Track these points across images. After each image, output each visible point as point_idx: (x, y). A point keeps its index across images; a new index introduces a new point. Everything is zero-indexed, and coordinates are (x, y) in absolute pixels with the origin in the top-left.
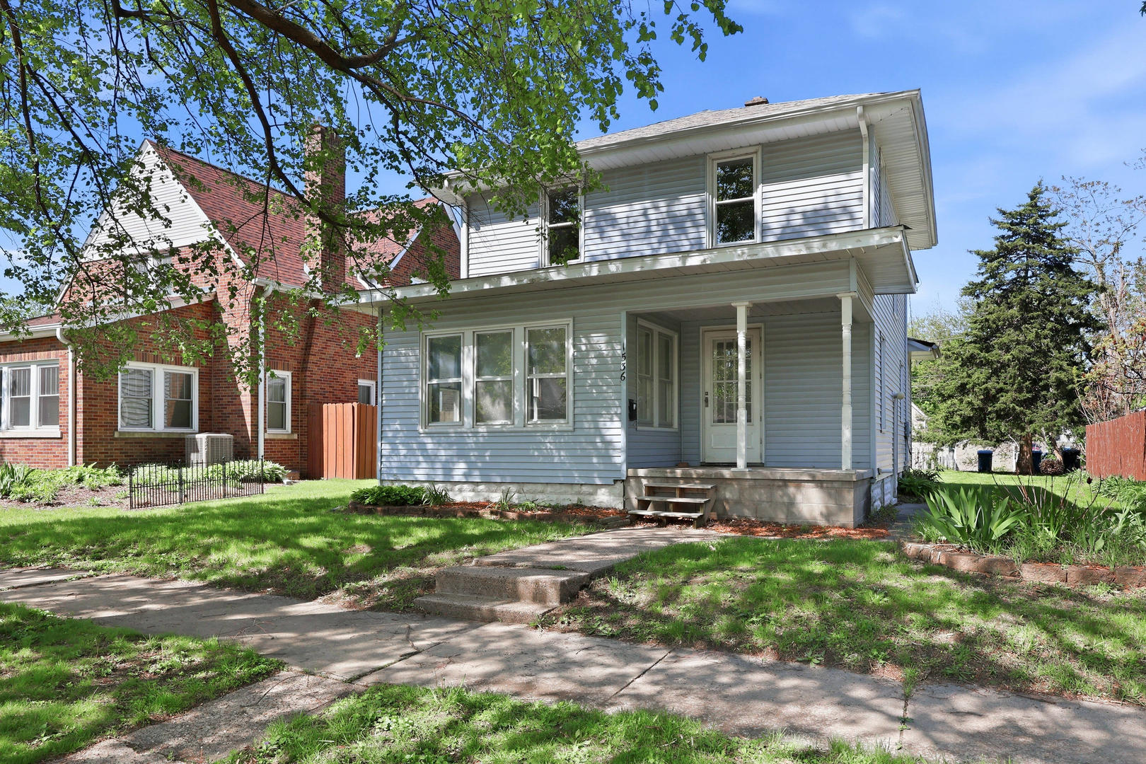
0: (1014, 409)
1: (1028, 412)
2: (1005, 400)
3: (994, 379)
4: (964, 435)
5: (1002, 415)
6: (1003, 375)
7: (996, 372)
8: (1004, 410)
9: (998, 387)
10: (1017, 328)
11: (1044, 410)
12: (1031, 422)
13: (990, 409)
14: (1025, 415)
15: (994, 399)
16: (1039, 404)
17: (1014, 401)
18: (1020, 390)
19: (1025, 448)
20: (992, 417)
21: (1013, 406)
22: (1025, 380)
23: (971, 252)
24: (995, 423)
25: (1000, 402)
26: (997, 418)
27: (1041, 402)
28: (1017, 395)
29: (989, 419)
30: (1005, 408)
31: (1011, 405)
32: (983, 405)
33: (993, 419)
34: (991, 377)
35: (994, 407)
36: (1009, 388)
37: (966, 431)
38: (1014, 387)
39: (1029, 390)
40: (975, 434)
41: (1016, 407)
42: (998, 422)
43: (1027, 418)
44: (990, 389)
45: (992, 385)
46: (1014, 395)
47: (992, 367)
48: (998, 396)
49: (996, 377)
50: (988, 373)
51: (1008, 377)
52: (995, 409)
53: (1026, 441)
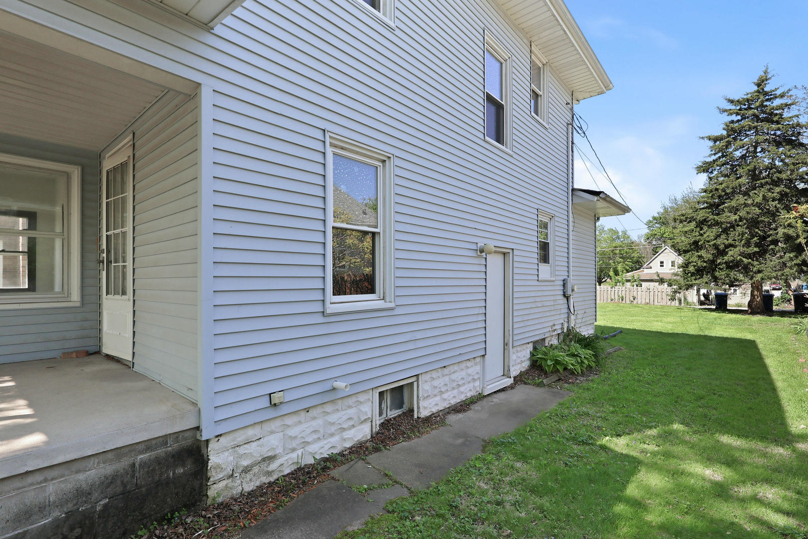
1: (756, 263)
2: (733, 254)
3: (723, 236)
5: (733, 266)
6: (732, 233)
7: (725, 231)
8: (732, 262)
9: (727, 243)
10: (746, 194)
11: (772, 261)
12: (759, 272)
13: (719, 261)
14: (753, 265)
15: (723, 253)
16: (768, 256)
17: (742, 253)
18: (747, 245)
19: (756, 293)
20: (721, 267)
21: (740, 259)
22: (753, 236)
23: (703, 138)
24: (725, 272)
25: (729, 255)
26: (726, 269)
27: (770, 255)
28: (745, 249)
29: (719, 269)
30: (734, 260)
31: (739, 258)
32: (714, 258)
33: (723, 269)
34: (720, 235)
35: (723, 259)
36: (737, 243)
37: (699, 278)
38: (743, 242)
39: (757, 245)
40: (707, 280)
41: (744, 259)
42: (727, 271)
43: (755, 269)
44: (719, 245)
45: (722, 241)
46: (742, 249)
47: (721, 227)
48: (727, 250)
49: (726, 235)
50: (718, 232)
51: (737, 234)
52: (724, 261)
53: (757, 287)
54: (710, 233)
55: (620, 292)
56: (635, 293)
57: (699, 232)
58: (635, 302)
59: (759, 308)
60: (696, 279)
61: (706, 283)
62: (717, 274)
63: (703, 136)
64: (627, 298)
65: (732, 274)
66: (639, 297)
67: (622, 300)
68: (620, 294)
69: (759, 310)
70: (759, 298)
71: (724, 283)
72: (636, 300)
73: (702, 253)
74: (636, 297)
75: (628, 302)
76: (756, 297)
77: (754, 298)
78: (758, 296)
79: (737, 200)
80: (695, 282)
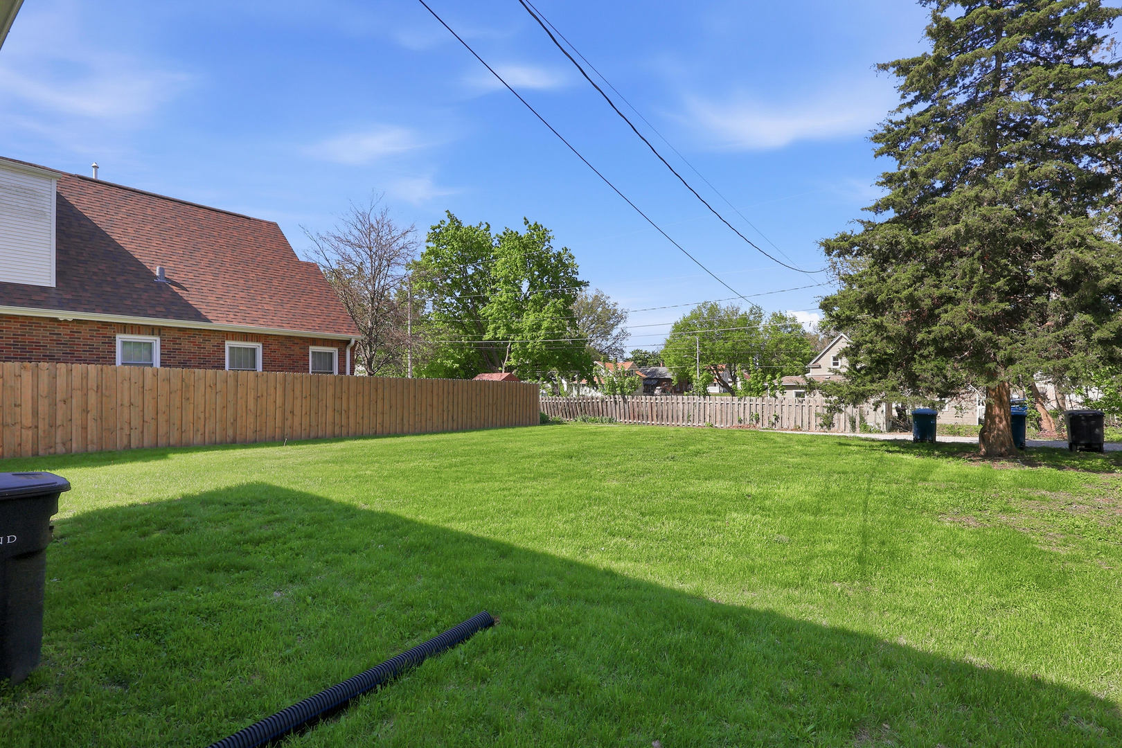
0: (970, 334)
1: (1003, 340)
2: (953, 319)
3: (929, 281)
4: (875, 386)
5: (948, 348)
6: (949, 273)
7: (934, 268)
8: (949, 338)
9: (937, 293)
10: (978, 180)
11: (1040, 337)
12: (1010, 361)
13: (920, 337)
14: (997, 346)
15: (930, 318)
16: (1027, 324)
17: (972, 317)
18: (983, 296)
19: (997, 411)
20: (926, 353)
21: (969, 330)
22: (996, 276)
23: (884, 67)
24: (933, 363)
25: (942, 322)
26: (937, 355)
27: (1031, 321)
28: (978, 306)
29: (921, 356)
30: (953, 334)
31: (965, 326)
32: (909, 332)
33: (928, 356)
34: (923, 276)
35: (929, 332)
36: (960, 295)
37: (880, 378)
38: (972, 291)
39: (1004, 296)
40: (895, 383)
41: (977, 331)
42: (939, 362)
43: (1002, 353)
44: (920, 299)
45: (926, 292)
46: (972, 307)
47: (924, 260)
48: (937, 312)
49: (934, 278)
50: (917, 271)
51: (960, 273)
52: (932, 336)
53: (998, 397)
54: (902, 274)
55: (753, 407)
56: (778, 408)
57: (878, 274)
58: (778, 425)
59: (1003, 444)
60: (872, 381)
61: (894, 389)
62: (916, 367)
63: (887, 63)
64: (766, 417)
65: (948, 367)
66: (785, 416)
67: (757, 422)
68: (753, 410)
69: (1003, 449)
70: (1004, 422)
71: (929, 390)
72: (780, 421)
73: (886, 319)
74: (780, 417)
75: (766, 425)
76: (997, 420)
77: (993, 422)
78: (1001, 418)
79: (960, 193)
80: (871, 388)
